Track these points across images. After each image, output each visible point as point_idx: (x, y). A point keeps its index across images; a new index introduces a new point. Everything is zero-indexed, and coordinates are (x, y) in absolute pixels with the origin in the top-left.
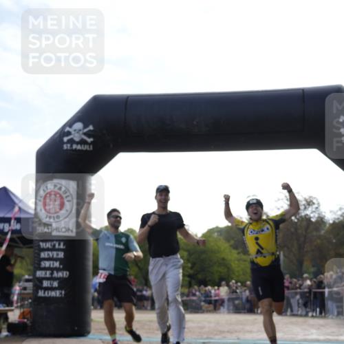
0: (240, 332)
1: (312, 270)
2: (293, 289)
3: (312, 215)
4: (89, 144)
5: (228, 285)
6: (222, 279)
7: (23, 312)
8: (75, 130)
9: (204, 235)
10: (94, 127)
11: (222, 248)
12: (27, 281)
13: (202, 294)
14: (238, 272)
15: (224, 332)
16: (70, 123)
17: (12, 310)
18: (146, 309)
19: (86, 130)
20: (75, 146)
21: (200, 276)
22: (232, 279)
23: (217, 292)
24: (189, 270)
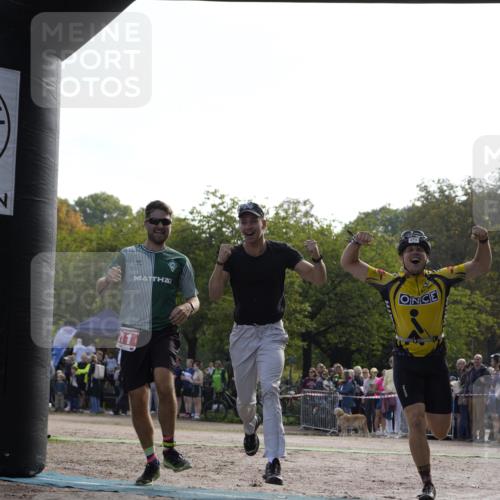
9: (349, 231)
13: (336, 384)
18: (189, 417)
21: (333, 338)
23: (377, 380)
24: (307, 321)
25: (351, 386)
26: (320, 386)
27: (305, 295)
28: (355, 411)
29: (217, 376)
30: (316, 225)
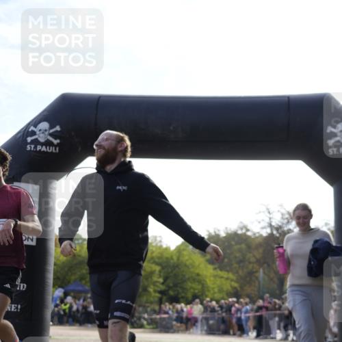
2: (272, 310)
4: (56, 146)
5: (202, 303)
6: (195, 297)
8: (40, 130)
10: (61, 127)
11: (197, 263)
14: (213, 288)
16: (35, 122)
19: (51, 131)
20: (39, 148)
21: (171, 293)
22: (207, 296)
24: (161, 286)
30: (164, 246)
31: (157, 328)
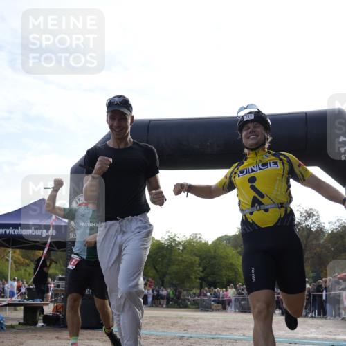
0: (245, 329)
1: (312, 275)
3: (312, 226)
5: (235, 288)
6: (230, 282)
7: (57, 306)
9: (214, 243)
11: (231, 255)
12: (60, 279)
15: (231, 329)
17: (48, 304)
18: (162, 307)
21: (210, 279)
22: (239, 282)
23: (225, 293)
24: (201, 274)
25: (216, 296)
26: (205, 295)
27: (200, 265)
28: (218, 303)
29: (171, 293)
30: (203, 242)
31: (199, 308)
